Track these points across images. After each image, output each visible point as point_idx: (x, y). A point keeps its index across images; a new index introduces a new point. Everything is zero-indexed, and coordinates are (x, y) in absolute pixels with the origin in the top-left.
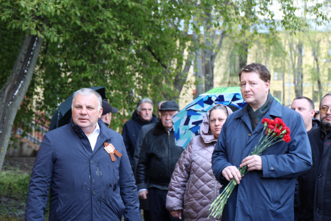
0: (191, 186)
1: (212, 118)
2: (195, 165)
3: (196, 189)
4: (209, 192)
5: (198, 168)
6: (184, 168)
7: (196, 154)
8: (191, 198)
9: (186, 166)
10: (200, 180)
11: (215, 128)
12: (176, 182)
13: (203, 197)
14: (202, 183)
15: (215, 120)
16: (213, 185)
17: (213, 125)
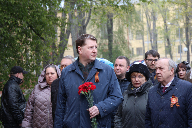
0: (35, 114)
1: (47, 72)
2: (36, 101)
3: (37, 115)
4: (45, 116)
5: (38, 102)
6: (31, 103)
7: (37, 94)
8: (35, 120)
9: (31, 101)
10: (39, 110)
11: (49, 78)
12: (27, 112)
13: (41, 119)
14: (41, 111)
15: (49, 74)
16: (47, 111)
17: (47, 76)
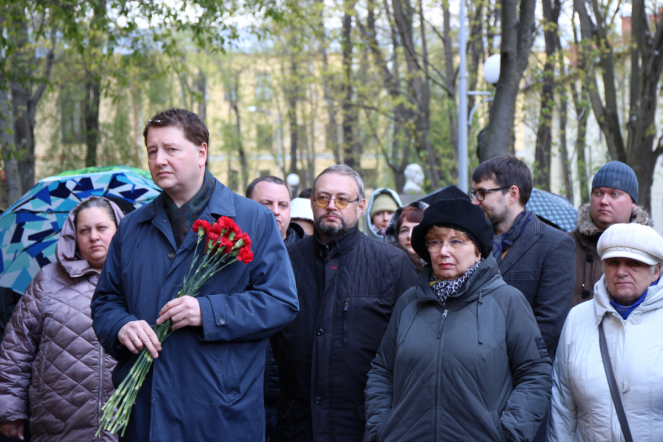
0: (47, 368)
1: (81, 226)
2: (51, 323)
3: (59, 372)
4: (87, 375)
5: (61, 327)
6: (27, 331)
7: (53, 301)
8: (48, 391)
9: (30, 326)
10: (66, 353)
11: (89, 245)
12: (10, 362)
13: (74, 386)
14: (72, 358)
15: (89, 229)
16: (95, 359)
17: (84, 239)
